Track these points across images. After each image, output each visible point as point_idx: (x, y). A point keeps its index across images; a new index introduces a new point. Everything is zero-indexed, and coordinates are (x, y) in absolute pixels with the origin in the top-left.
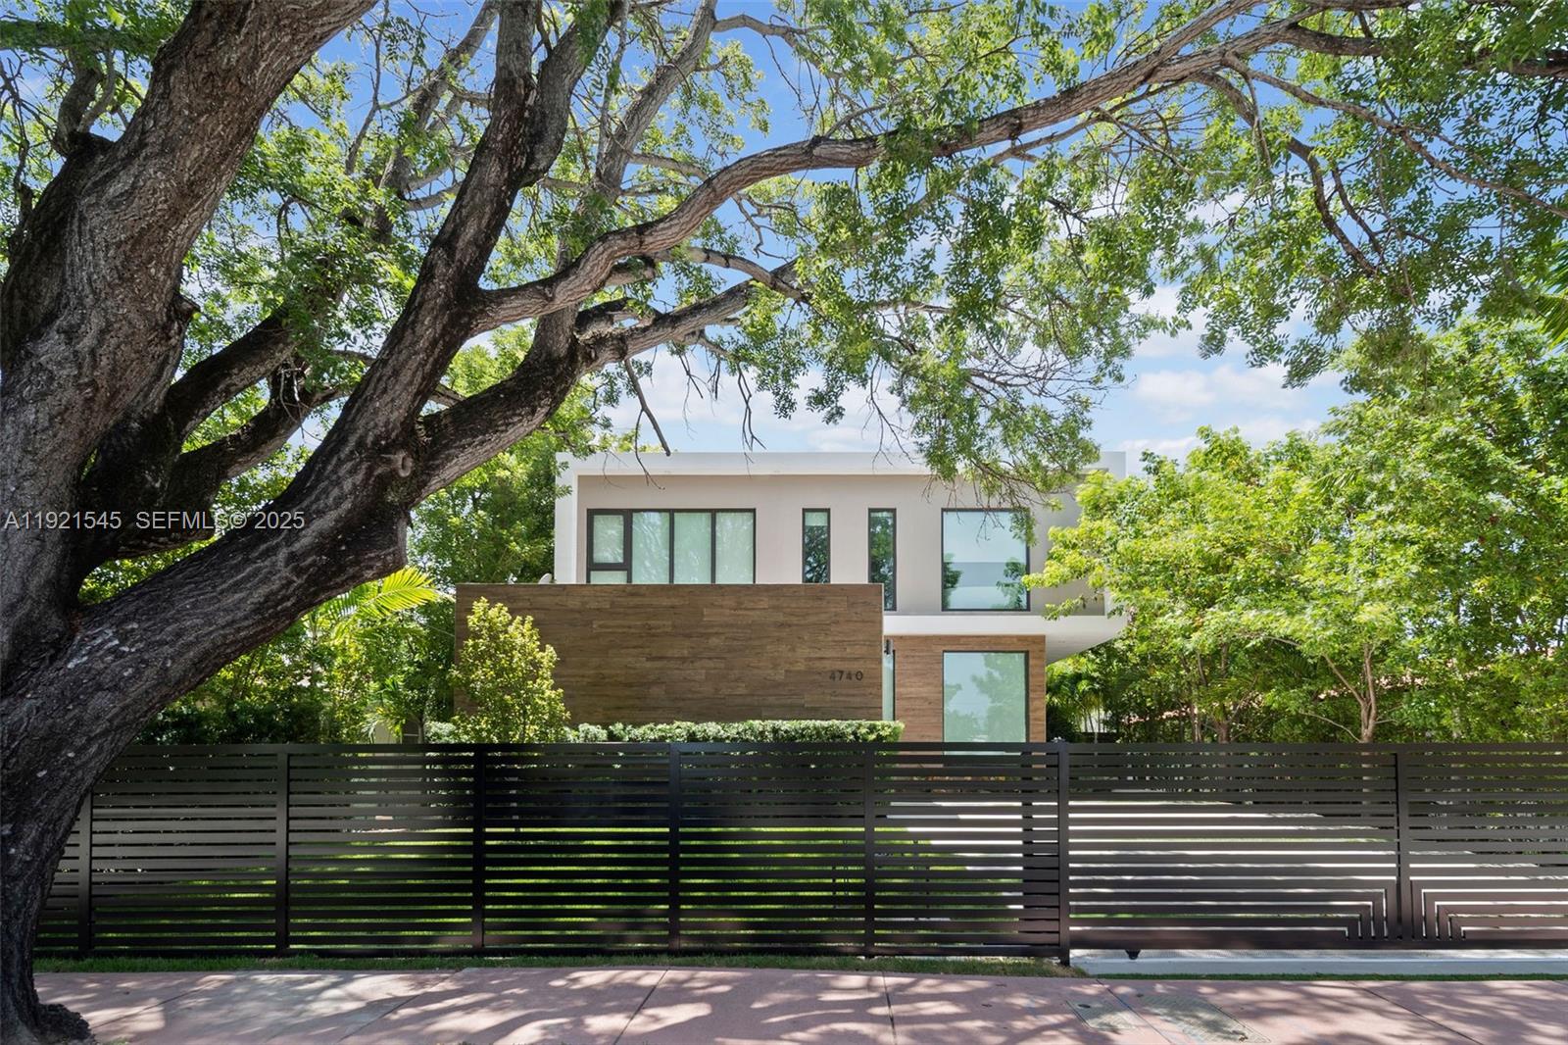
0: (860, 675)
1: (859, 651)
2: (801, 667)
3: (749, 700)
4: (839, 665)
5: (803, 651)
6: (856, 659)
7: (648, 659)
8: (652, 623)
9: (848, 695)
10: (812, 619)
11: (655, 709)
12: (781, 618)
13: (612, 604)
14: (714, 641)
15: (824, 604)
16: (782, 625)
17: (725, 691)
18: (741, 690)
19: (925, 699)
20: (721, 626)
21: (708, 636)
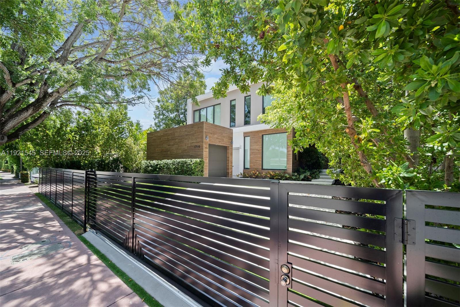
0: (199, 146)
1: (199, 140)
2: (189, 145)
3: (182, 154)
4: (196, 144)
5: (190, 141)
6: (199, 142)
7: (168, 146)
8: (169, 137)
9: (197, 152)
10: (192, 133)
11: (168, 157)
12: (186, 133)
13: (164, 134)
14: (177, 140)
15: (193, 128)
16: (186, 135)
17: (178, 152)
18: (180, 152)
19: (257, 150)
20: (177, 137)
21: (175, 139)
